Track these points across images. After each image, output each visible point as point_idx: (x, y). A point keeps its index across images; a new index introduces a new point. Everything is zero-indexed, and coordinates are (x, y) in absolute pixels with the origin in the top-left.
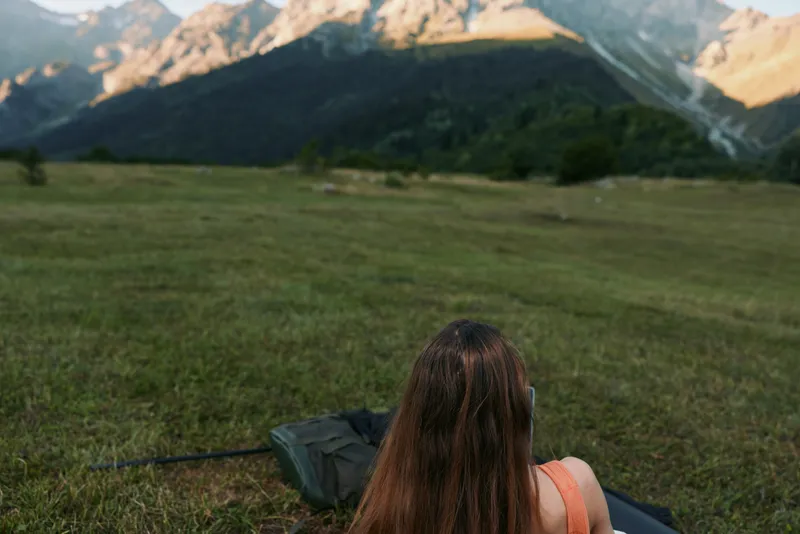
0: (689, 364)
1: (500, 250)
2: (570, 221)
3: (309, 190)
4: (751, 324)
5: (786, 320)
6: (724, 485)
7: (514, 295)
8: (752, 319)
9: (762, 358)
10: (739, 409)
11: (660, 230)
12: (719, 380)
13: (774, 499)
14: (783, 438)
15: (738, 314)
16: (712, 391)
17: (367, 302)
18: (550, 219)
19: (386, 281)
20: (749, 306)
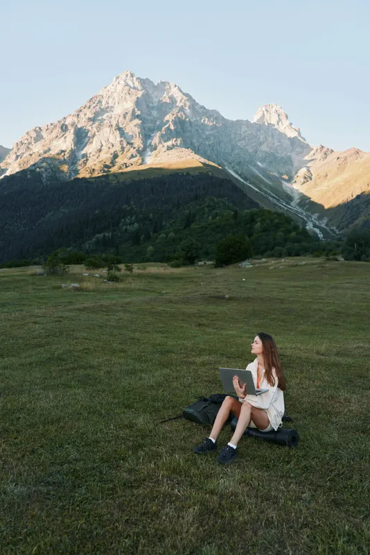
0: (297, 377)
1: (200, 325)
2: (230, 299)
3: (61, 288)
4: (322, 357)
5: (337, 354)
6: (306, 411)
7: (222, 355)
8: (322, 355)
9: (323, 372)
10: (313, 391)
11: (282, 301)
12: (307, 382)
13: (319, 413)
14: (325, 398)
15: (318, 353)
16: (304, 386)
17: (163, 365)
18: (219, 299)
19: (162, 353)
20: (323, 348)
